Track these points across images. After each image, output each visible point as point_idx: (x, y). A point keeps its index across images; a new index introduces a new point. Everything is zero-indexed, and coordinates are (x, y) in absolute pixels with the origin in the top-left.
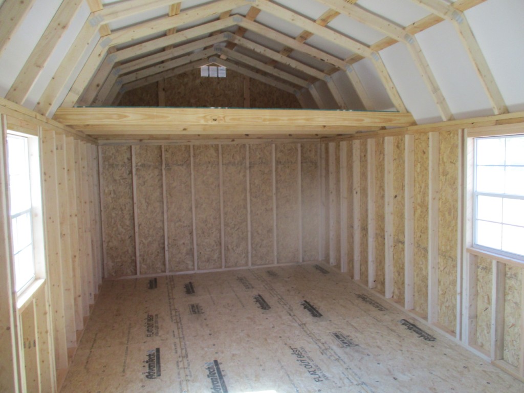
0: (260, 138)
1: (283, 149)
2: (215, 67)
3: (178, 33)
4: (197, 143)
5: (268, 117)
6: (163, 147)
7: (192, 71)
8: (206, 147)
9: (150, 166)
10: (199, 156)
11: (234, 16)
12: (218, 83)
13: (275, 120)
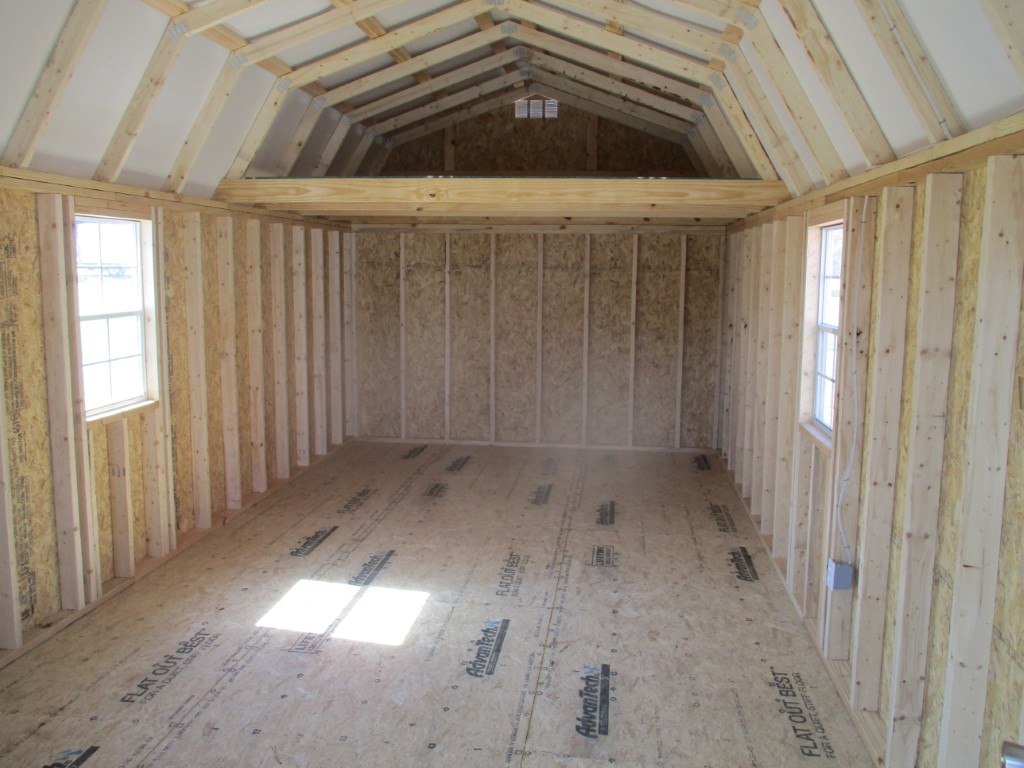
0: (611, 224)
1: (655, 243)
2: (540, 102)
3: (414, 59)
4: (502, 230)
5: (516, 191)
6: (448, 236)
7: (501, 108)
8: (520, 237)
9: (428, 267)
10: (507, 254)
11: (503, 24)
12: (544, 128)
13: (528, 195)
